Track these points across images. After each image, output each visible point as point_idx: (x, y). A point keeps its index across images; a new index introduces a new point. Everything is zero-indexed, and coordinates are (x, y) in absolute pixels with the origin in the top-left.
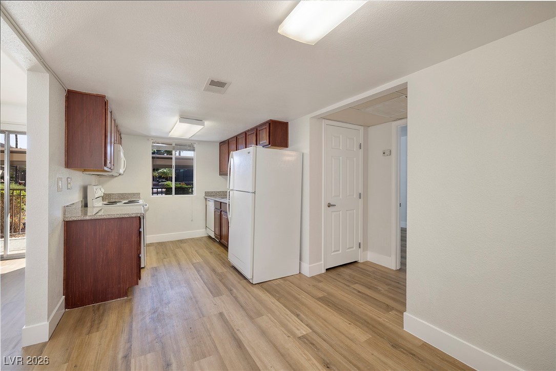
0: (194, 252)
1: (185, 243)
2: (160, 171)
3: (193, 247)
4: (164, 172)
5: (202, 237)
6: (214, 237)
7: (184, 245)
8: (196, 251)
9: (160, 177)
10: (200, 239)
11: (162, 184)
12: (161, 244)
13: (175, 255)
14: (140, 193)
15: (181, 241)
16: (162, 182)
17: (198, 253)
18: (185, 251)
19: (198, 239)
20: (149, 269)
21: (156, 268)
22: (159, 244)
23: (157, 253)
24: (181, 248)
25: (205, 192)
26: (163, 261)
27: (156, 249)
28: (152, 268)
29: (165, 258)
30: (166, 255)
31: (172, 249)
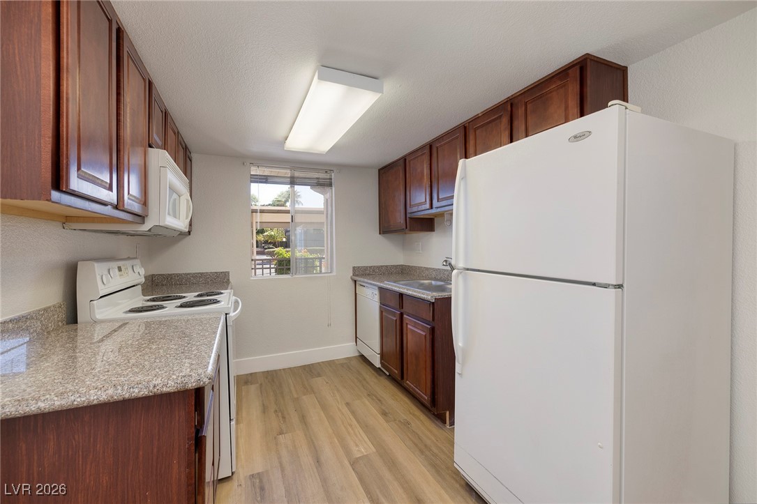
1: (319, 375)
2: (265, 234)
3: (338, 390)
4: (271, 236)
5: (350, 359)
6: (378, 365)
7: (318, 382)
8: (347, 404)
9: (266, 242)
11: (268, 252)
12: (272, 378)
13: (303, 419)
14: (228, 273)
16: (269, 248)
19: (342, 365)
20: (243, 483)
21: (261, 481)
22: (267, 378)
23: (265, 409)
24: (314, 393)
25: (354, 268)
26: (277, 444)
27: (261, 393)
28: (253, 475)
29: (281, 433)
30: (284, 418)
31: (296, 396)
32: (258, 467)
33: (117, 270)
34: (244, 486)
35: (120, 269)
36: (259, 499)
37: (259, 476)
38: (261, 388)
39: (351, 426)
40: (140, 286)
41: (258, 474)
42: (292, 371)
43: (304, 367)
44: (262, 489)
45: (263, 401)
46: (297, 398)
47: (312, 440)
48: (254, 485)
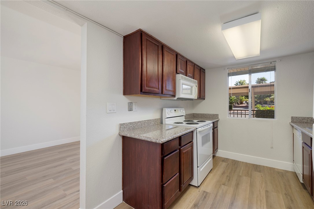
0: (263, 193)
1: (260, 172)
5: (287, 172)
6: (301, 181)
7: (258, 176)
8: (267, 191)
10: (282, 174)
12: (235, 163)
13: (237, 185)
15: (257, 168)
17: (267, 197)
18: (252, 185)
19: (278, 173)
20: (200, 191)
21: (206, 195)
22: (232, 162)
23: (223, 173)
24: (251, 178)
25: (292, 117)
26: (220, 187)
27: (226, 167)
28: (205, 191)
29: (224, 184)
30: (229, 180)
31: (240, 174)
32: (208, 190)
33: (174, 111)
34: (200, 192)
35: (175, 111)
36: (202, 199)
37: (207, 193)
38: (227, 165)
39: (261, 201)
40: (184, 116)
41: (207, 192)
42: (246, 164)
43: (254, 165)
44: (205, 197)
45: (225, 170)
46: (241, 176)
47: (235, 194)
48: (203, 194)
